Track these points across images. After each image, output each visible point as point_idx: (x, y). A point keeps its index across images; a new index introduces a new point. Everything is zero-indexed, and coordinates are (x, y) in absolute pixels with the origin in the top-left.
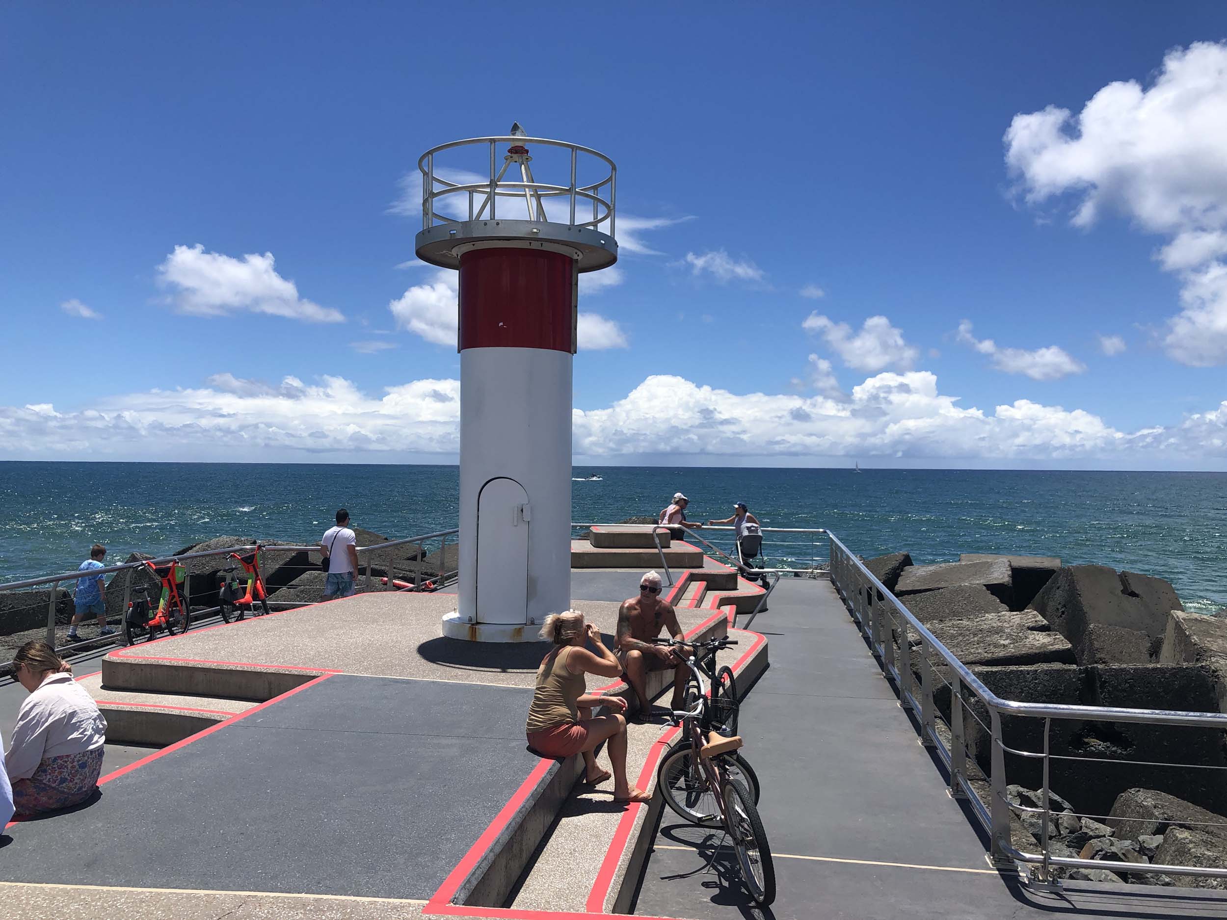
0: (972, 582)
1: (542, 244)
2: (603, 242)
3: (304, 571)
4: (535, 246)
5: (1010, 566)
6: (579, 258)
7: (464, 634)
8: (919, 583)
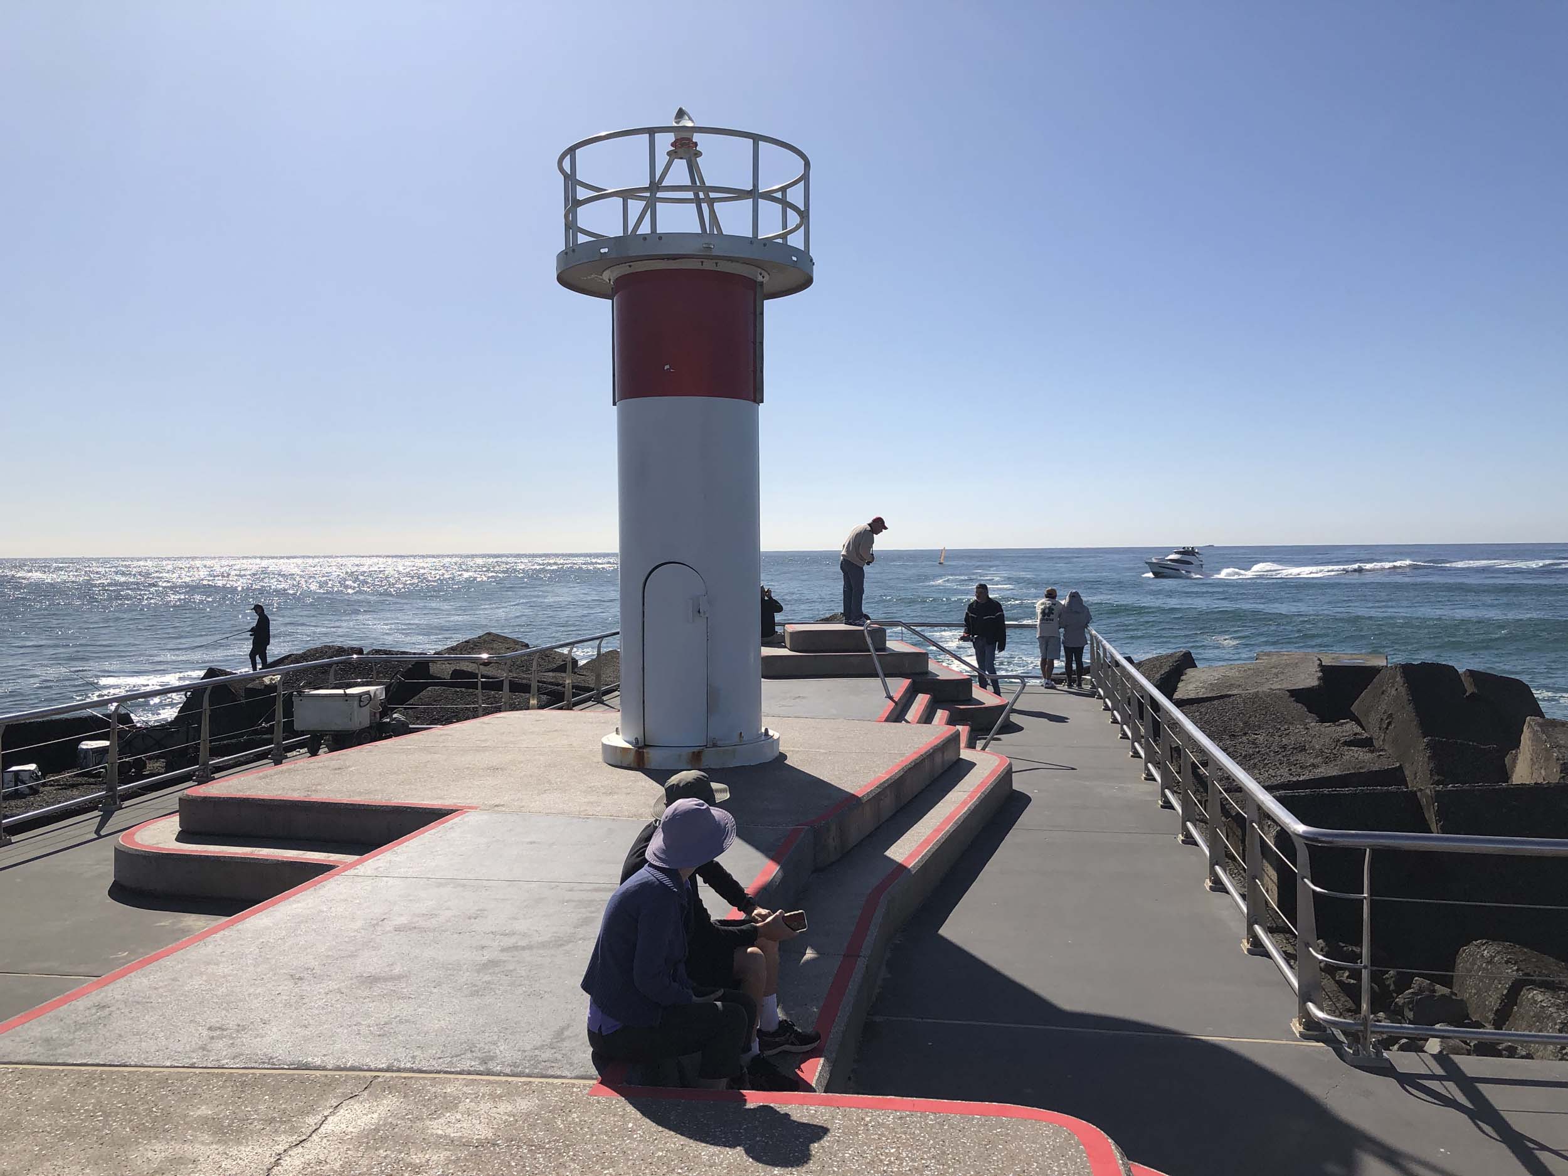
0: (1272, 687)
1: (716, 263)
2: (794, 259)
3: (425, 686)
4: (708, 265)
5: (1320, 665)
6: (765, 280)
8: (1204, 690)
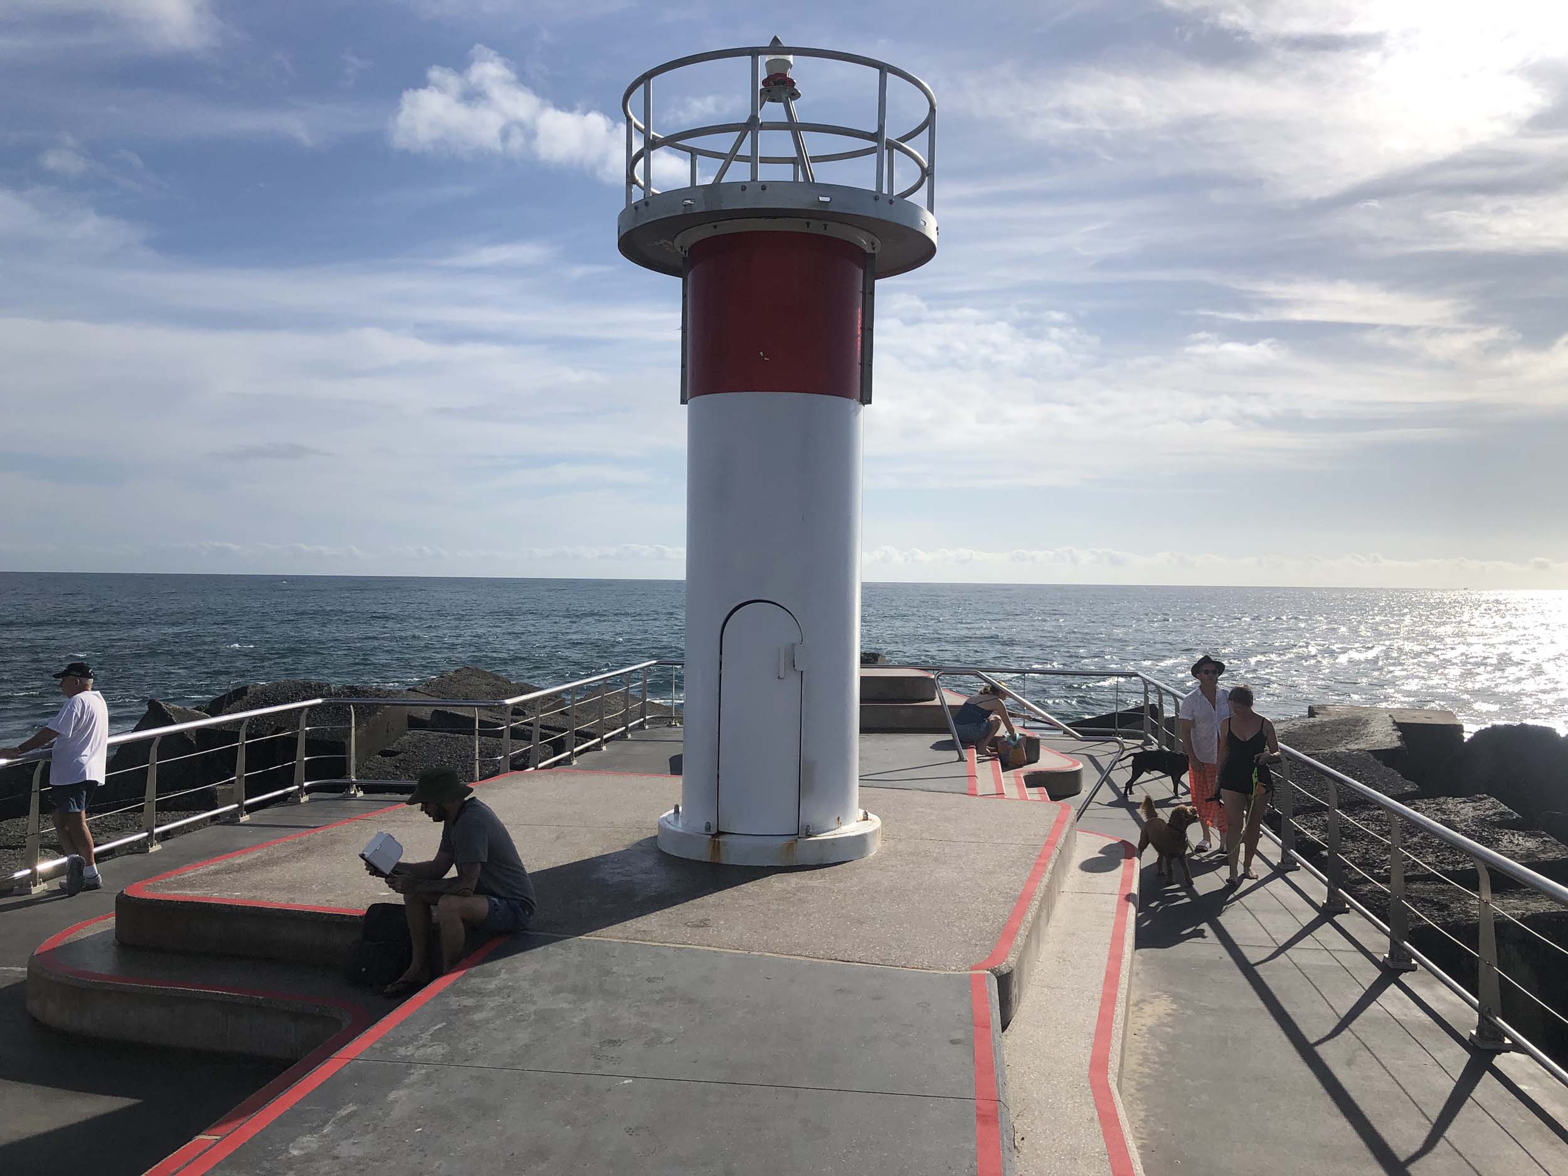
0: (1348, 747)
1: (825, 226)
2: (922, 222)
4: (816, 228)
5: (1394, 722)
6: (874, 249)
7: (701, 853)
